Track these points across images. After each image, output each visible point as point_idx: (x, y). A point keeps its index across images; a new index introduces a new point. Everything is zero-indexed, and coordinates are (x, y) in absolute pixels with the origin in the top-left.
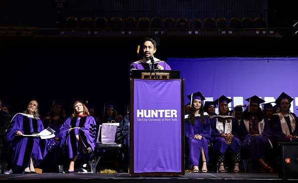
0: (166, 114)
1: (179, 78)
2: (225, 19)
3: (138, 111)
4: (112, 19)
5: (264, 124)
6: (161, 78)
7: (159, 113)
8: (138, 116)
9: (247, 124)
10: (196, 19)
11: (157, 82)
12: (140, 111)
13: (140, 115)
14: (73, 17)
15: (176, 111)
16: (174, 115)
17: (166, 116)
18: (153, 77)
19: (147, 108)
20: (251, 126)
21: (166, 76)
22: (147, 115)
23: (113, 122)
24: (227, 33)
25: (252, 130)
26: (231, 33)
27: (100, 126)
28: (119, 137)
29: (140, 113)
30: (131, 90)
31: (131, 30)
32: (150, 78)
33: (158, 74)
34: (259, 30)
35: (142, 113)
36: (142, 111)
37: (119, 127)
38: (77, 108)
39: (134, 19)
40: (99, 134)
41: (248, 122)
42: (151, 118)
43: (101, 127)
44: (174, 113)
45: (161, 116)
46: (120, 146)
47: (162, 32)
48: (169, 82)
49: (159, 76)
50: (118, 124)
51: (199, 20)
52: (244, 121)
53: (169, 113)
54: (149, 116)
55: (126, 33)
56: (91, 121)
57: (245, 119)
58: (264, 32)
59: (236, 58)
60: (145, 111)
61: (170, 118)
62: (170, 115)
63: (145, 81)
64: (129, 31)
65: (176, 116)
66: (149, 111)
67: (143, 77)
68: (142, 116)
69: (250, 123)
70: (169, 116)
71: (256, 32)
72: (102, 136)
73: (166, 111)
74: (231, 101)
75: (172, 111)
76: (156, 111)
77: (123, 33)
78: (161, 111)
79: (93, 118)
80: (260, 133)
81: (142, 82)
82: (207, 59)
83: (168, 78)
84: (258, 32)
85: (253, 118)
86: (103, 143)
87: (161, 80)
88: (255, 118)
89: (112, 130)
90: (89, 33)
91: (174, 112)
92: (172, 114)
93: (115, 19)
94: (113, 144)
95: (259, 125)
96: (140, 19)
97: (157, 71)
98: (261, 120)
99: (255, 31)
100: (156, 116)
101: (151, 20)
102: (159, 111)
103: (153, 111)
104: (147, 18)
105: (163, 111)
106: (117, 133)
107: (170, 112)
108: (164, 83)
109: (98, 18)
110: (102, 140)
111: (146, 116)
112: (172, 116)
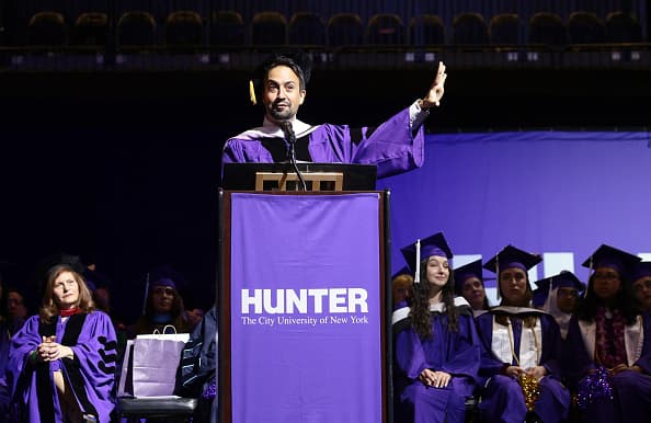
0: (333, 301)
1: (372, 188)
2: (515, 16)
3: (245, 292)
4: (171, 17)
5: (642, 336)
6: (316, 188)
7: (311, 300)
8: (245, 310)
9: (589, 332)
10: (427, 16)
11: (305, 203)
12: (252, 294)
13: (252, 307)
14: (51, 13)
15: (364, 293)
16: (358, 307)
17: (333, 309)
18: (291, 185)
19: (274, 283)
20: (603, 339)
21: (333, 183)
22: (274, 304)
23: (169, 331)
24: (523, 58)
25: (605, 352)
26: (535, 57)
27: (130, 342)
28: (188, 376)
29: (252, 300)
30: (223, 226)
31: (229, 51)
32: (284, 189)
33: (306, 175)
34: (619, 49)
35: (257, 301)
36: (258, 292)
37: (187, 346)
38: (59, 291)
39: (239, 17)
40: (125, 369)
41: (593, 327)
42: (286, 315)
43: (132, 347)
44: (359, 300)
45: (318, 309)
46: (191, 404)
47: (324, 58)
48: (344, 202)
49: (310, 184)
50: (185, 338)
51: (437, 19)
52: (580, 324)
53: (343, 300)
54: (280, 309)
55: (215, 60)
56: (100, 325)
57: (583, 319)
58: (636, 56)
59: (551, 134)
60: (268, 292)
61: (347, 315)
62: (346, 305)
63: (267, 199)
64: (224, 52)
65: (364, 309)
66: (280, 292)
67: (259, 186)
68: (258, 310)
69: (598, 329)
70: (343, 310)
71: (610, 57)
72: (136, 376)
73: (334, 292)
74: (538, 260)
75: (353, 292)
76: (303, 292)
77: (205, 59)
78: (318, 294)
79: (107, 318)
80: (631, 363)
81: (257, 202)
82: (461, 136)
83: (339, 187)
84: (616, 56)
85: (608, 315)
86: (139, 397)
87: (315, 193)
88: (614, 316)
89: (167, 355)
90: (100, 59)
91: (358, 296)
92: (353, 302)
93: (181, 18)
94: (169, 398)
95: (626, 338)
96: (257, 17)
97: (302, 167)
98: (632, 322)
99: (610, 50)
100: (303, 309)
101: (289, 19)
102: (312, 292)
103: (290, 292)
104: (276, 14)
105: (324, 292)
106: (183, 362)
107: (346, 296)
108: (327, 203)
109: (125, 15)
110: (136, 387)
111: (271, 310)
112: (352, 309)
